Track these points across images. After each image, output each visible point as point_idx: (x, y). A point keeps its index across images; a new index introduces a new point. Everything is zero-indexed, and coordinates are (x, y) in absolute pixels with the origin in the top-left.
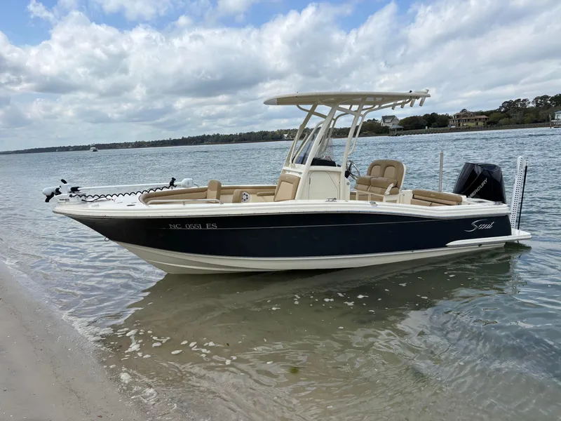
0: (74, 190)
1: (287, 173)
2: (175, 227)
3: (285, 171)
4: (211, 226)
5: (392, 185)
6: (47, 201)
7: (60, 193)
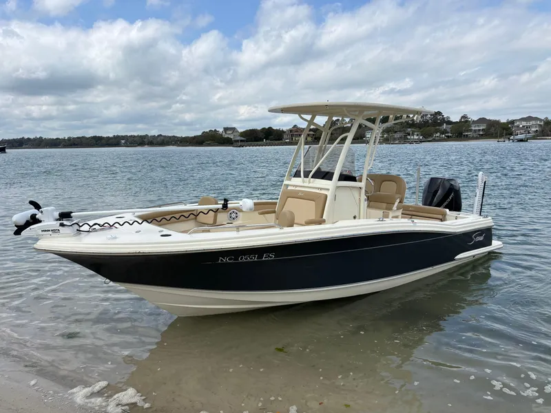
0: (65, 216)
1: (289, 188)
2: (226, 260)
3: (287, 186)
4: (269, 256)
5: (398, 201)
6: (18, 232)
7: (40, 222)
